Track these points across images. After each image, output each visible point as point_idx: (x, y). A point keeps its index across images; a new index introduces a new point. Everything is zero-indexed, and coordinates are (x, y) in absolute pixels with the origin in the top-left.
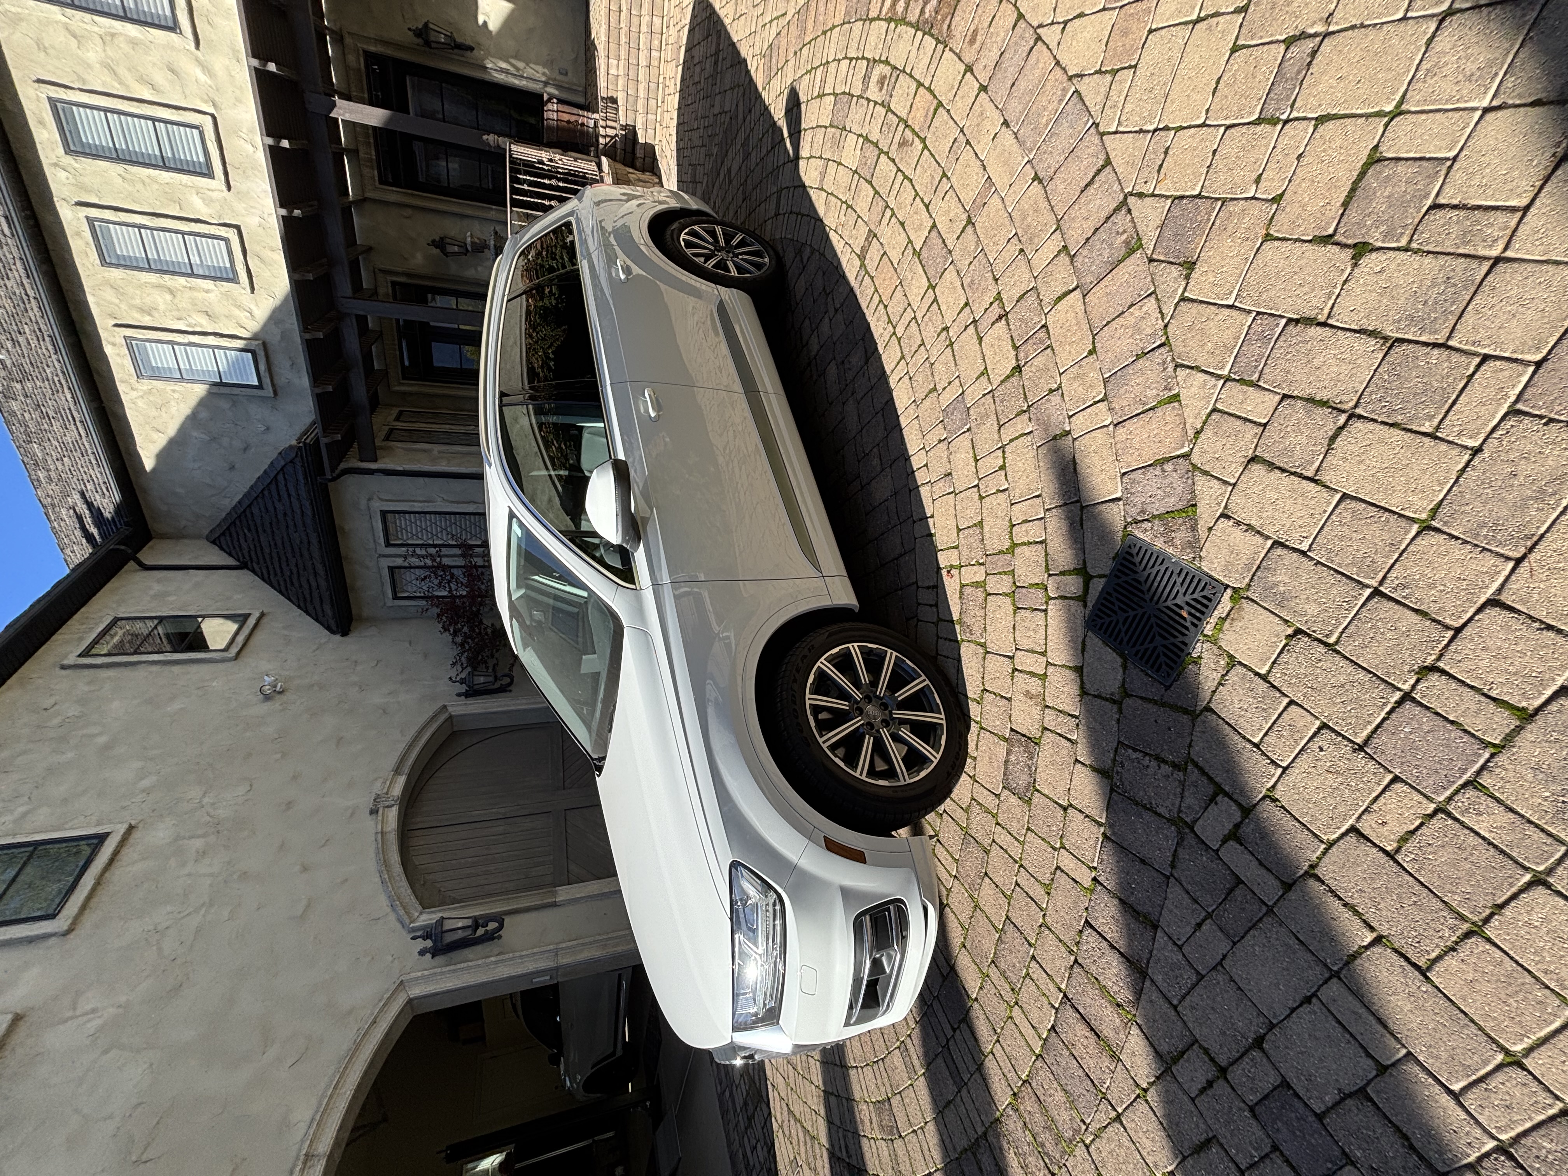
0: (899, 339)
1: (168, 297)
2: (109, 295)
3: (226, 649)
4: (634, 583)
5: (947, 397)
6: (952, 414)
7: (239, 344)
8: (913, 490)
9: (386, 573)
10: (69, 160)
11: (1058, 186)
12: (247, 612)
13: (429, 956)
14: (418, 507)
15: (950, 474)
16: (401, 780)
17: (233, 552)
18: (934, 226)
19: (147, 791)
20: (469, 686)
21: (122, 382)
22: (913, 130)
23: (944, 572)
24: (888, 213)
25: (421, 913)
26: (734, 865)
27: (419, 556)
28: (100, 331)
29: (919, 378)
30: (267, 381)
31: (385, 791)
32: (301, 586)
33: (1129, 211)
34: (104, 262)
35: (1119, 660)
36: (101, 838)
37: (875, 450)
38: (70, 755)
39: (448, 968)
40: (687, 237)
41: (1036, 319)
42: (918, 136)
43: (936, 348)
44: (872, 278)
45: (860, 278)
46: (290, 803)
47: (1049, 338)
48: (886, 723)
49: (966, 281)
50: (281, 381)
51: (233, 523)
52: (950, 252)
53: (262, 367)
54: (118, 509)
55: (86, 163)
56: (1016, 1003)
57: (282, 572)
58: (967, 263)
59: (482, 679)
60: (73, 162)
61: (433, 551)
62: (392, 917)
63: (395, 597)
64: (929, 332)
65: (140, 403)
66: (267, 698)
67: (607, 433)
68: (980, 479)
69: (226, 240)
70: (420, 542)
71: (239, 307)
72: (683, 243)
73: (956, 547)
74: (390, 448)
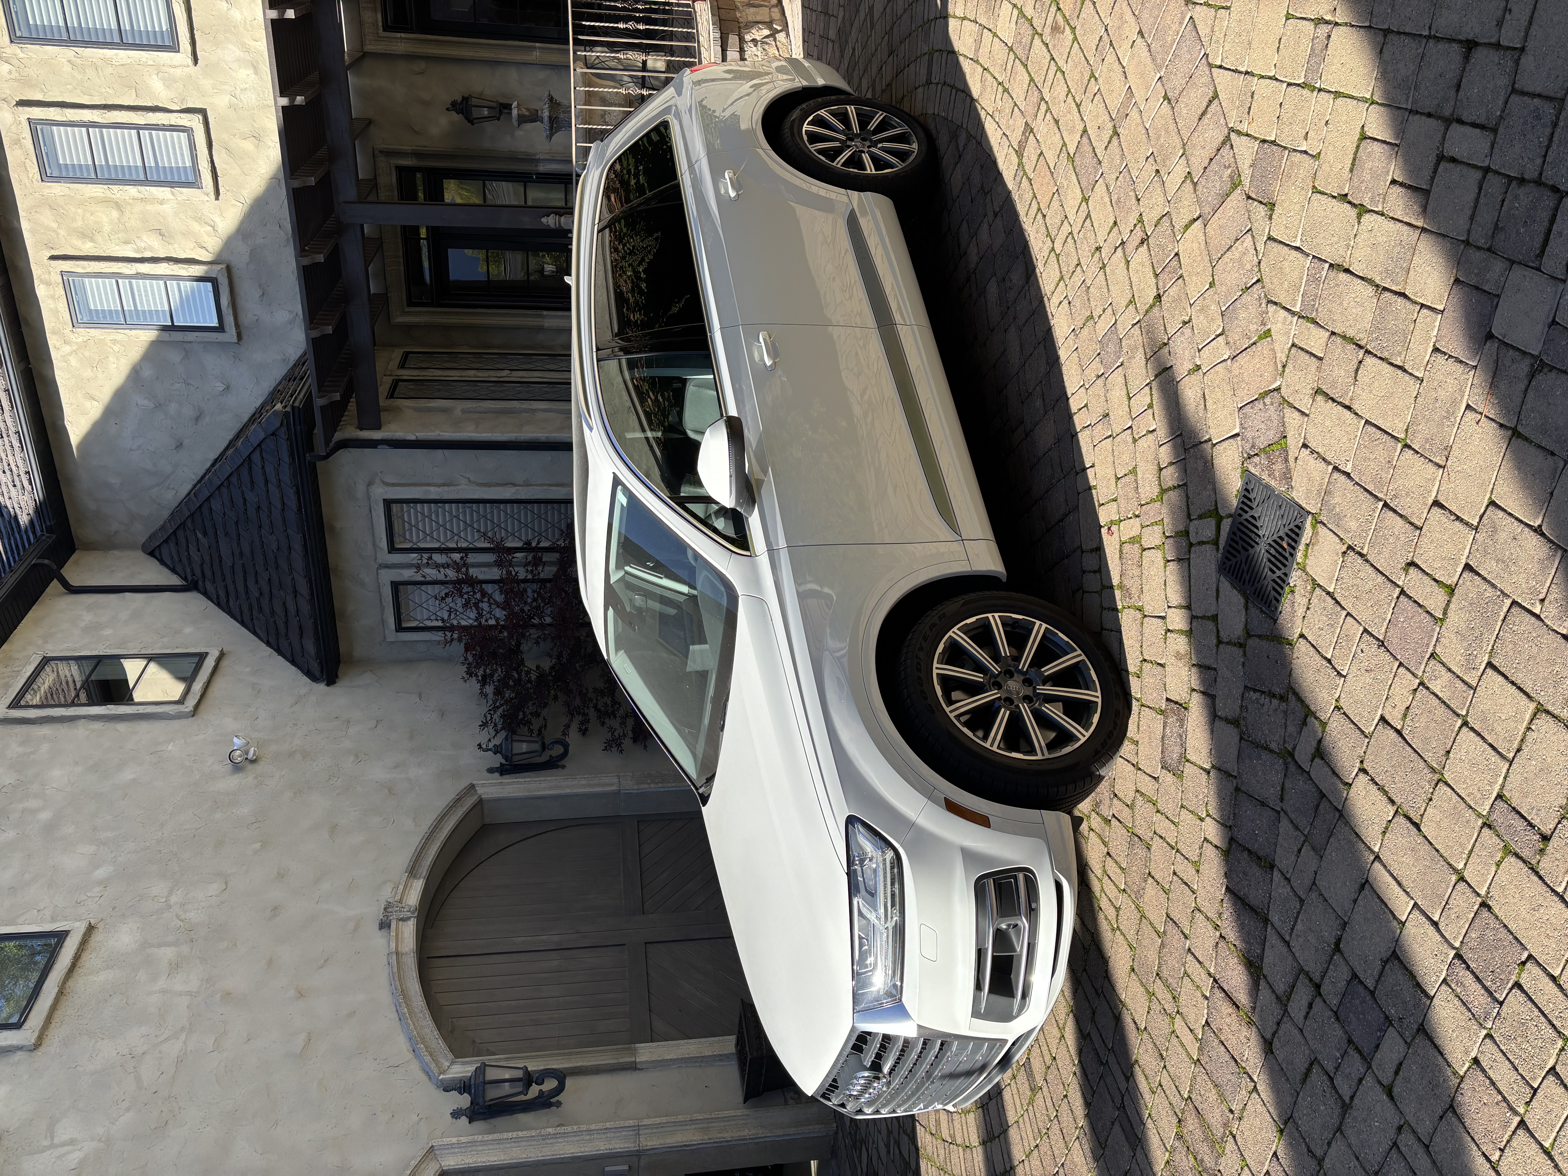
0: (1058, 256)
1: (115, 214)
2: (47, 219)
3: (181, 701)
4: (747, 549)
5: (1103, 326)
6: (1108, 345)
7: (198, 270)
8: (1073, 435)
9: (387, 592)
10: (15, 49)
11: (1182, 108)
12: (203, 650)
13: (464, 1120)
14: (434, 493)
15: (1108, 415)
16: (418, 886)
17: (179, 568)
18: (1085, 131)
19: (104, 883)
20: (506, 758)
21: (54, 333)
22: (1064, 16)
23: (1104, 531)
24: (1043, 107)
25: (452, 1063)
26: (851, 821)
27: (438, 566)
28: (33, 267)
29: (1077, 303)
30: (229, 320)
31: (398, 897)
32: (273, 613)
33: (1232, 147)
34: (44, 176)
35: (1242, 601)
36: (61, 936)
37: (1038, 388)
38: (11, 834)
39: (491, 1137)
40: (812, 128)
41: (1170, 247)
42: (1069, 24)
43: (1091, 267)
44: (1030, 180)
45: (1018, 178)
46: (276, 908)
47: (1180, 267)
48: (1027, 699)
49: (1115, 198)
50: (246, 319)
51: (183, 525)
52: (1100, 162)
53: (225, 301)
54: (40, 510)
55: (35, 51)
56: (1178, 1012)
57: (247, 593)
58: (1114, 177)
59: (524, 747)
60: (18, 51)
61: (457, 556)
62: (415, 1067)
63: (400, 628)
64: (1085, 251)
65: (74, 362)
66: (237, 768)
67: (717, 386)
68: (1133, 419)
69: (188, 131)
70: (437, 545)
71: (199, 219)
72: (805, 138)
73: (1115, 500)
74: (398, 409)
